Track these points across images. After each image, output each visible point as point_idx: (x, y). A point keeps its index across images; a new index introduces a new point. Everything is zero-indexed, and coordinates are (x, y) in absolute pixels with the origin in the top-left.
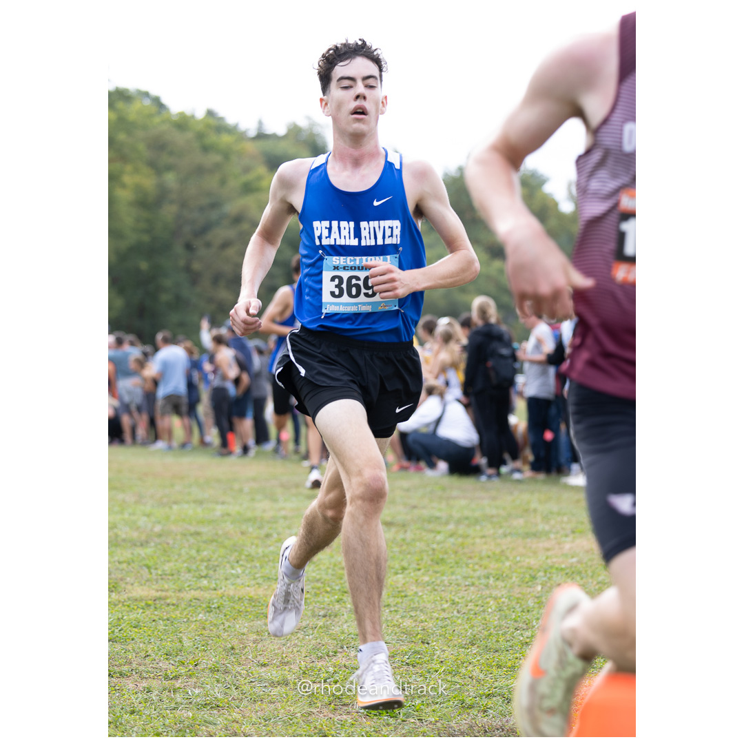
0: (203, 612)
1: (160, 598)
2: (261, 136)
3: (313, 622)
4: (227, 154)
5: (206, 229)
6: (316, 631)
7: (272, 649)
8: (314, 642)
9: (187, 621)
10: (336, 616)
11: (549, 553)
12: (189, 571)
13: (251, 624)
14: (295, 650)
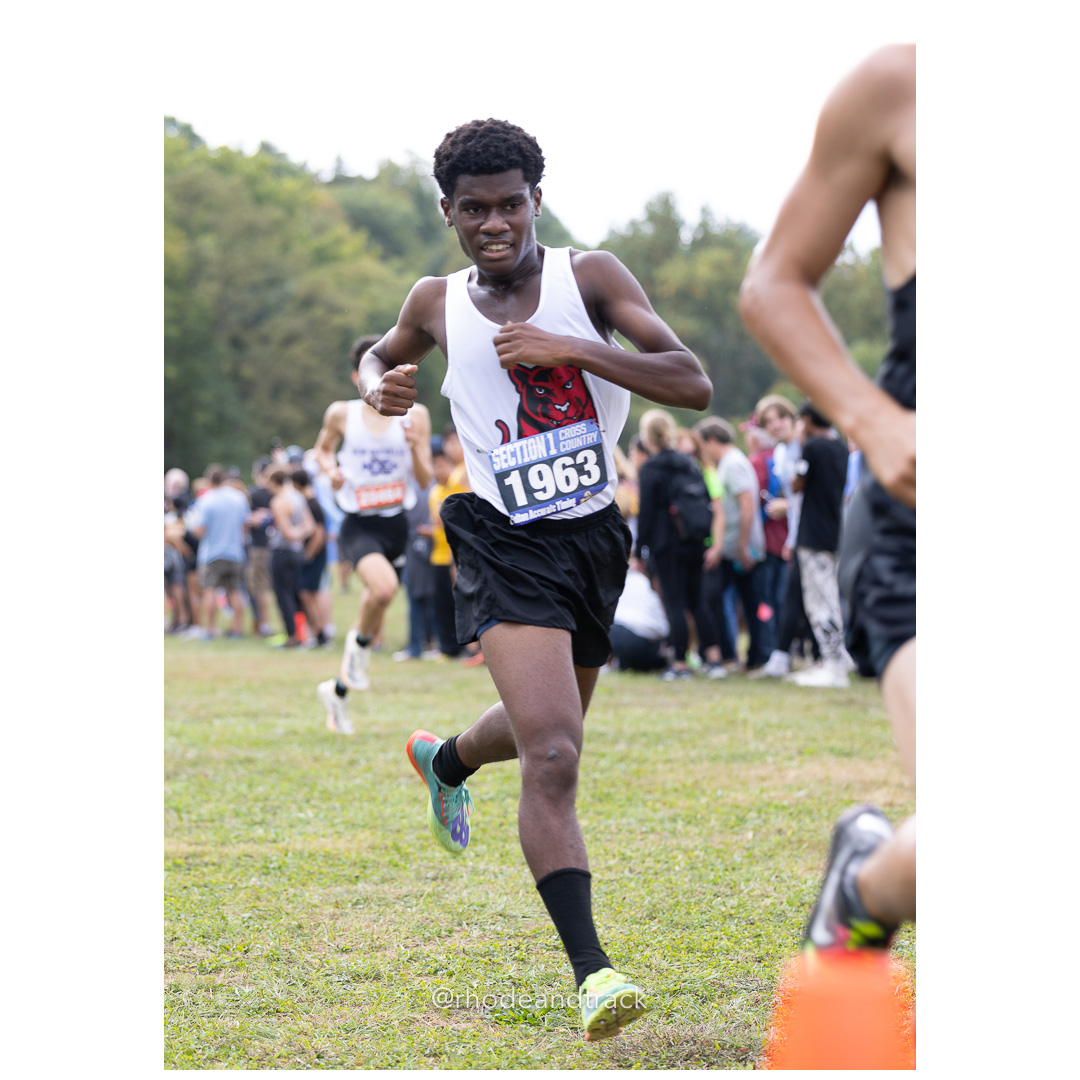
0: (257, 874)
1: (194, 855)
2: (340, 180)
3: (419, 886)
4: (290, 207)
5: (260, 317)
6: (422, 900)
7: (358, 927)
8: (418, 916)
9: (234, 888)
10: (451, 879)
11: (765, 785)
12: (237, 815)
13: (327, 891)
14: (391, 928)
